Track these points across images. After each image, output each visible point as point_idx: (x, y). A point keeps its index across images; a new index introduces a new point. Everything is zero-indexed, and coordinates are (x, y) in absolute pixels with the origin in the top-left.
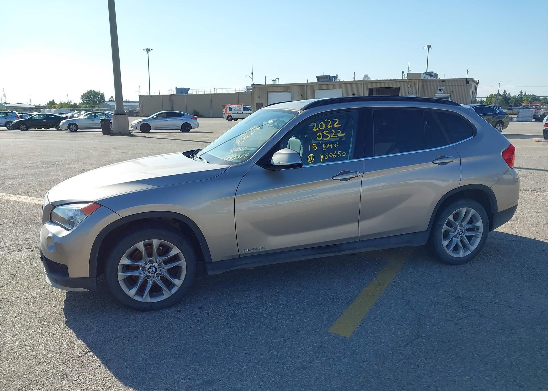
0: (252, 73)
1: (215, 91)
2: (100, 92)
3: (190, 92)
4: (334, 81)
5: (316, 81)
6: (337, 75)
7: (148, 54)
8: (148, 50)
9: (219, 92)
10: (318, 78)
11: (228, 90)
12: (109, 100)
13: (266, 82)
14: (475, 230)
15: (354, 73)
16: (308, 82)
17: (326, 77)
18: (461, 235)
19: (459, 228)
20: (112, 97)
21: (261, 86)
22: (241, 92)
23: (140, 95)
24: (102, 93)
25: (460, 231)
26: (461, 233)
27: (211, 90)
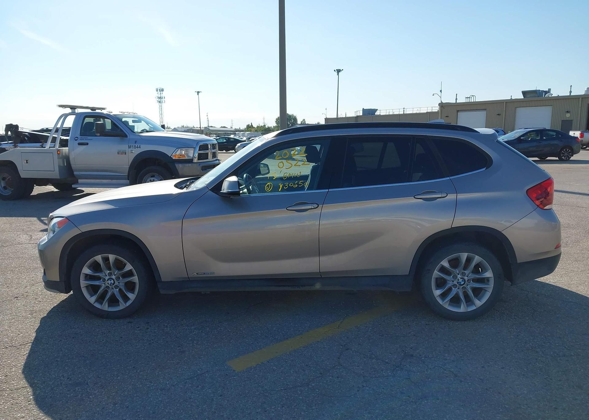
0: (441, 91)
1: (404, 111)
2: (293, 115)
3: (377, 113)
4: (545, 96)
5: (521, 97)
6: (550, 90)
7: (338, 74)
8: (339, 71)
9: (408, 112)
10: (524, 93)
11: (419, 109)
12: (301, 123)
13: (457, 100)
14: (486, 281)
15: (571, 86)
16: (511, 98)
17: (535, 92)
18: (464, 286)
19: (459, 276)
20: (305, 120)
21: (449, 104)
22: (433, 111)
23: (326, 118)
24: (295, 116)
25: (461, 280)
26: (462, 283)
27: (400, 110)
